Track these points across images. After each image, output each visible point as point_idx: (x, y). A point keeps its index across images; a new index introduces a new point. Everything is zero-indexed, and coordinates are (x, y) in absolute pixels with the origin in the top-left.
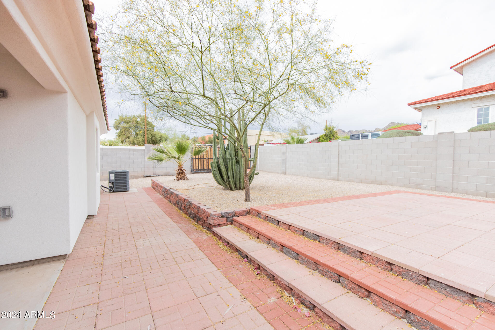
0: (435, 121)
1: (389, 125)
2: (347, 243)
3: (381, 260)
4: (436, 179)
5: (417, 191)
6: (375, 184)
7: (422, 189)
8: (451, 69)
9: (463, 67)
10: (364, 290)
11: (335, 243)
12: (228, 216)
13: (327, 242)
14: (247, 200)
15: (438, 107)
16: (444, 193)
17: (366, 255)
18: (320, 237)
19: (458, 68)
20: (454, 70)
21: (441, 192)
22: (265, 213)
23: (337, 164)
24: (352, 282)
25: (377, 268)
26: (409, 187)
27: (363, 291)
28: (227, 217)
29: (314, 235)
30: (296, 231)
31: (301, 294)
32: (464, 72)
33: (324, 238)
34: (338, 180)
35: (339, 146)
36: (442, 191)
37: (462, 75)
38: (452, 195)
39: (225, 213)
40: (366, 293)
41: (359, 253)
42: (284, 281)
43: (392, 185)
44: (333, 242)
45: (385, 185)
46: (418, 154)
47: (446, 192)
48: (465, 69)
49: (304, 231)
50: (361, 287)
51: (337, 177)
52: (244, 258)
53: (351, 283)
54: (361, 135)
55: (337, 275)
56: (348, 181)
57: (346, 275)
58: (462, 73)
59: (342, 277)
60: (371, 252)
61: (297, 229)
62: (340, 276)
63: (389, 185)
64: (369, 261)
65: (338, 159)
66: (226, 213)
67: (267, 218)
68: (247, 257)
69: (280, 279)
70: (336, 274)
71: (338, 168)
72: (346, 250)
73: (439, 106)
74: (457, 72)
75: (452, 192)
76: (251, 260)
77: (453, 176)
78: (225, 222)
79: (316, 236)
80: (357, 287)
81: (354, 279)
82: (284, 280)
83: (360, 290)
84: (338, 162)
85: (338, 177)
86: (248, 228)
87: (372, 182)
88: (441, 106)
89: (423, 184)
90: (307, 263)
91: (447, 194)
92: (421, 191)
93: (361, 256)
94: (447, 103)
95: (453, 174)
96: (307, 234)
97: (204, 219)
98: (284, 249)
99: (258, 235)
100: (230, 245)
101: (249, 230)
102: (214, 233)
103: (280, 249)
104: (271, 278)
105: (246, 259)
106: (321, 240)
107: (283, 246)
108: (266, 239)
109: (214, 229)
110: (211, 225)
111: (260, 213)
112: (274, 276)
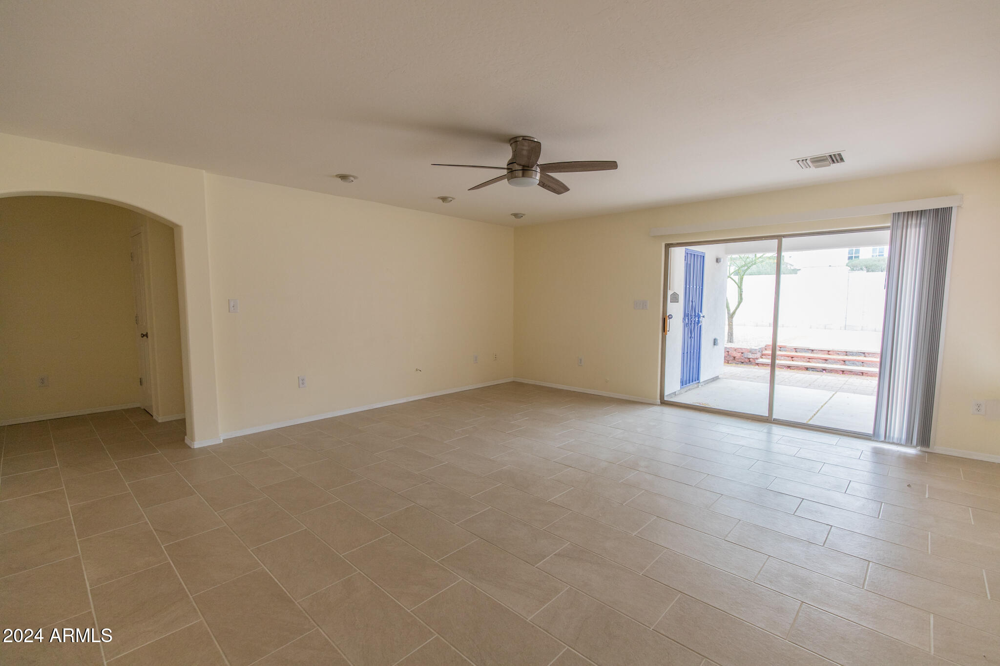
96: (851, 353)
97: (736, 356)
98: (847, 362)
99: (808, 360)
100: (793, 368)
101: (793, 359)
102: (757, 364)
103: (841, 364)
104: (859, 375)
105: (824, 371)
106: (867, 355)
107: (844, 361)
108: (821, 361)
109: (757, 361)
110: (751, 359)
111: (785, 347)
112: (862, 373)
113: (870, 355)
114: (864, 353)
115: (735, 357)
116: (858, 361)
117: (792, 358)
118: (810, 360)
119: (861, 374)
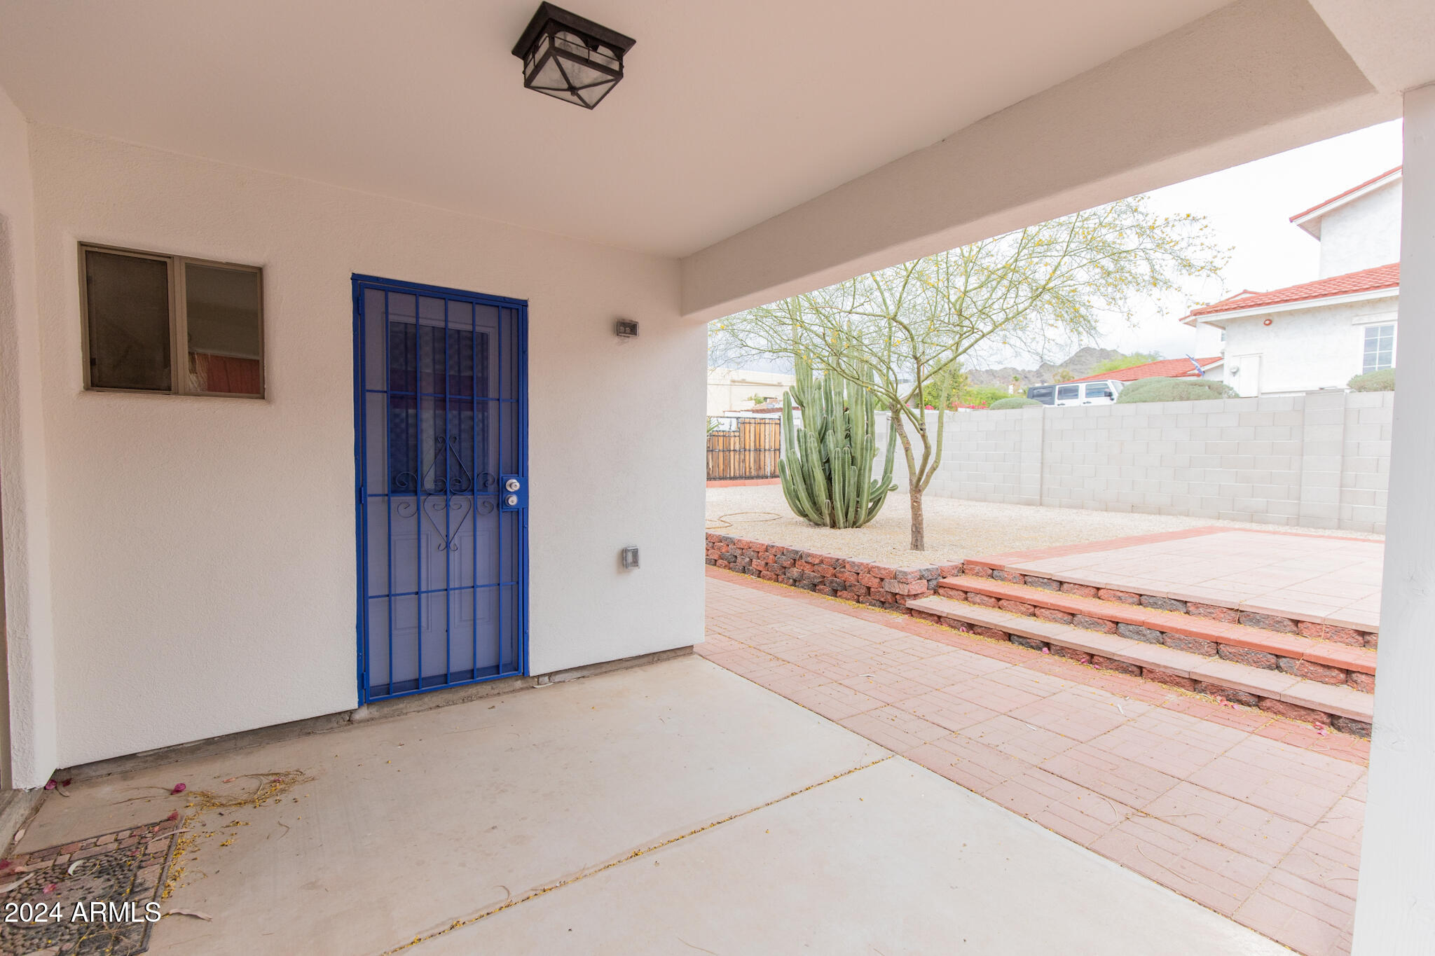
0: (1260, 357)
1: (1078, 355)
2: (1262, 608)
3: (1343, 629)
4: (1299, 499)
5: (1254, 526)
6: (1143, 513)
7: (1264, 523)
8: (1291, 222)
9: (1321, 218)
10: (1337, 672)
11: (1230, 612)
12: (930, 577)
13: (1208, 610)
14: (919, 547)
15: (1267, 322)
16: (1319, 530)
17: (1310, 625)
18: (1188, 604)
19: (1310, 221)
20: (1301, 226)
21: (1313, 530)
22: (1017, 569)
23: (1039, 465)
24: (1308, 661)
25: (1334, 644)
26: (1233, 520)
27: (1335, 673)
28: (929, 579)
29: (1173, 601)
30: (1120, 598)
31: (1225, 685)
32: (1323, 232)
33: (1199, 605)
34: (1041, 505)
35: (1044, 419)
36: (1314, 528)
37: (1319, 239)
38: (1340, 533)
39: (925, 570)
40: (1342, 676)
41: (1290, 623)
42: (1176, 671)
43: (1188, 516)
44: (1225, 610)
45: (1169, 514)
46: (1255, 439)
47: (1325, 529)
48: (1324, 224)
49: (1141, 595)
50: (1329, 667)
51: (1039, 498)
52: (1040, 649)
53: (1307, 664)
54: (1057, 387)
55: (1273, 656)
56: (1070, 507)
57: (1297, 653)
58: (1320, 235)
59: (1284, 657)
60: (1321, 618)
61: (1121, 594)
62: (1277, 656)
63: (1180, 514)
64: (1316, 634)
65: (1042, 452)
66: (927, 569)
67: (1025, 578)
68: (1048, 645)
69: (1162, 669)
70: (1270, 654)
71: (1042, 475)
72: (1258, 621)
73: (1271, 318)
74: (1306, 230)
75: (1339, 527)
76: (1063, 648)
77: (1341, 492)
78: (924, 589)
79: (1178, 603)
80: (1320, 670)
81: (1315, 656)
82: (1174, 669)
83: (1328, 672)
84: (1042, 459)
85: (1041, 497)
86: (996, 598)
87: (1134, 509)
88: (1275, 320)
89: (1267, 512)
90: (1190, 646)
91: (1327, 533)
92: (1264, 527)
93: (1295, 629)
94: (1291, 313)
95: (1341, 487)
96: (1151, 600)
97: (870, 584)
98: (1122, 627)
99: (1032, 609)
100: (979, 630)
101: (1001, 602)
102: (910, 611)
103: (1106, 629)
104: (1132, 672)
105: (1045, 649)
106: (1191, 609)
107: (1117, 623)
108: (1060, 615)
109: (911, 603)
110: (897, 597)
111: (1001, 568)
112: (1141, 668)
113: (1201, 610)
114: (1186, 602)
115: (869, 588)
116: (1151, 627)
117: (999, 600)
118: (1037, 611)
119: (1137, 671)
